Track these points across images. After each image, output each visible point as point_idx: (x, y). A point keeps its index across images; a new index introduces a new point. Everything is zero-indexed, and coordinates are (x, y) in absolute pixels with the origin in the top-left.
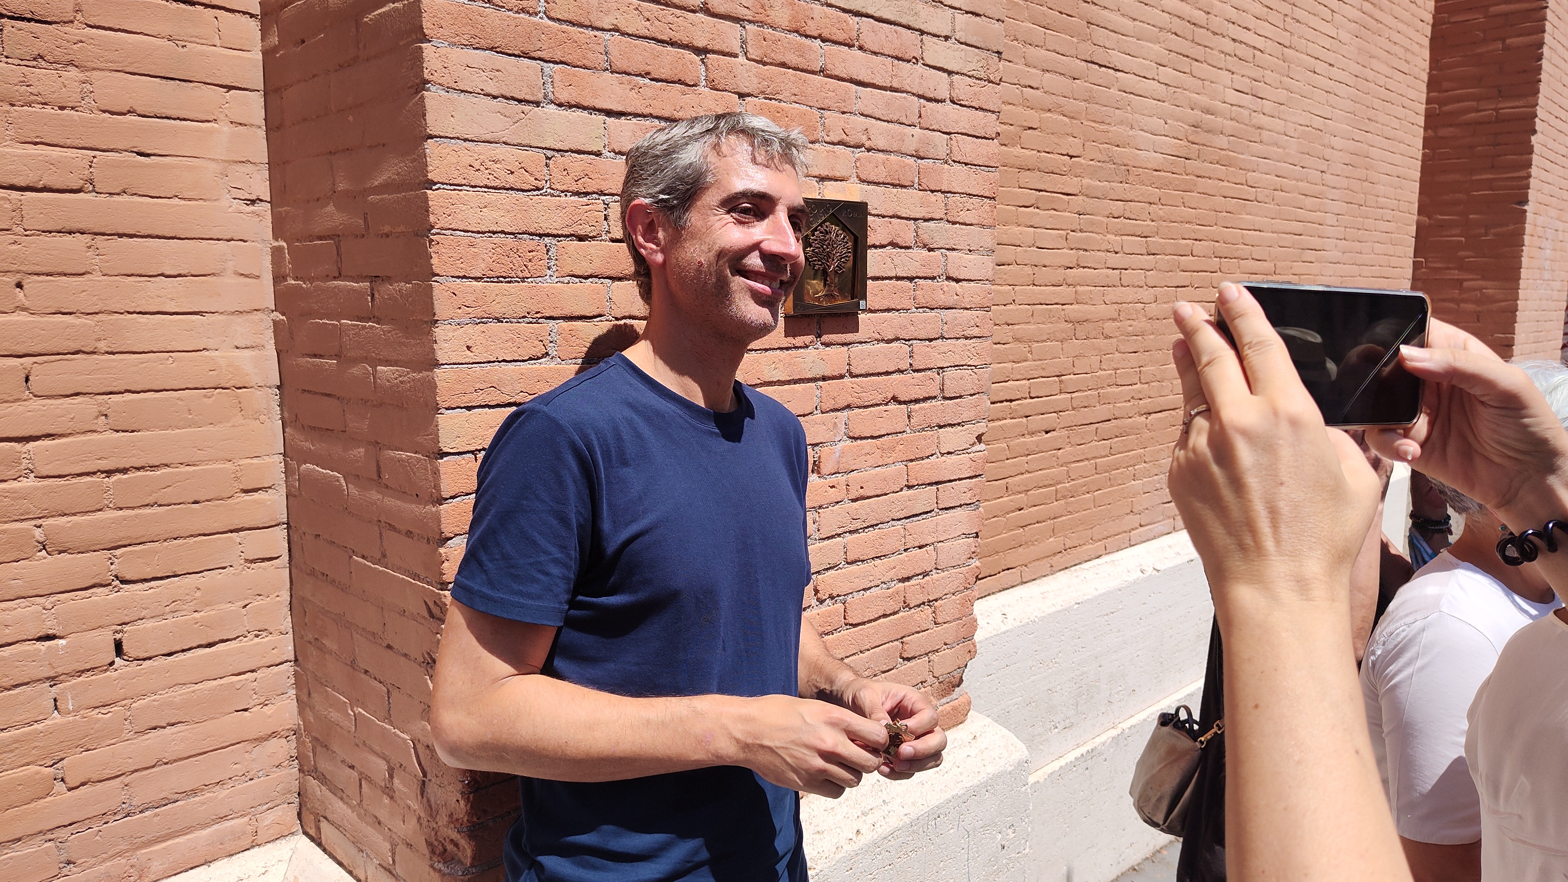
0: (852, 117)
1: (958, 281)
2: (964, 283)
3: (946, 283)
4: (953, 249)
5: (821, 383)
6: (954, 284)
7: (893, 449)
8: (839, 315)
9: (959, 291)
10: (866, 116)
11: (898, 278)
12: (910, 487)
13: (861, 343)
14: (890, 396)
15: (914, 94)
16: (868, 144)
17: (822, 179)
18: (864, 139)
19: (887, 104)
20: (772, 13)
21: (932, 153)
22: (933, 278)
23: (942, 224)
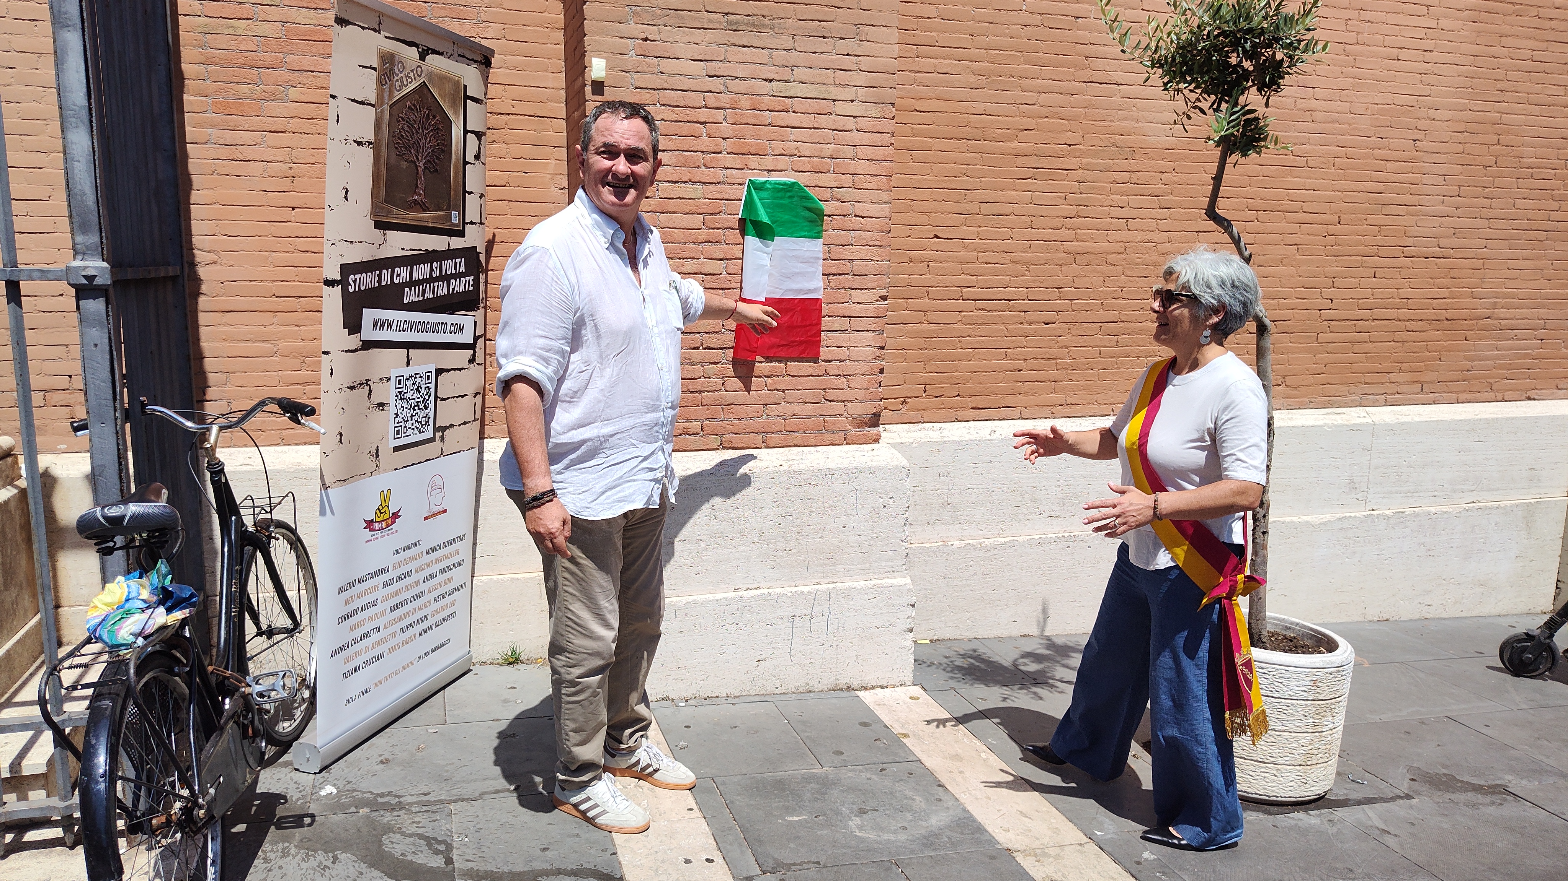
0: (789, 143)
1: (863, 217)
2: (868, 219)
3: (855, 218)
4: (860, 202)
6: (860, 219)
9: (865, 222)
10: (797, 142)
15: (829, 129)
16: (799, 154)
18: (796, 152)
19: (811, 135)
20: (740, 104)
21: (843, 155)
22: (845, 216)
23: (850, 190)
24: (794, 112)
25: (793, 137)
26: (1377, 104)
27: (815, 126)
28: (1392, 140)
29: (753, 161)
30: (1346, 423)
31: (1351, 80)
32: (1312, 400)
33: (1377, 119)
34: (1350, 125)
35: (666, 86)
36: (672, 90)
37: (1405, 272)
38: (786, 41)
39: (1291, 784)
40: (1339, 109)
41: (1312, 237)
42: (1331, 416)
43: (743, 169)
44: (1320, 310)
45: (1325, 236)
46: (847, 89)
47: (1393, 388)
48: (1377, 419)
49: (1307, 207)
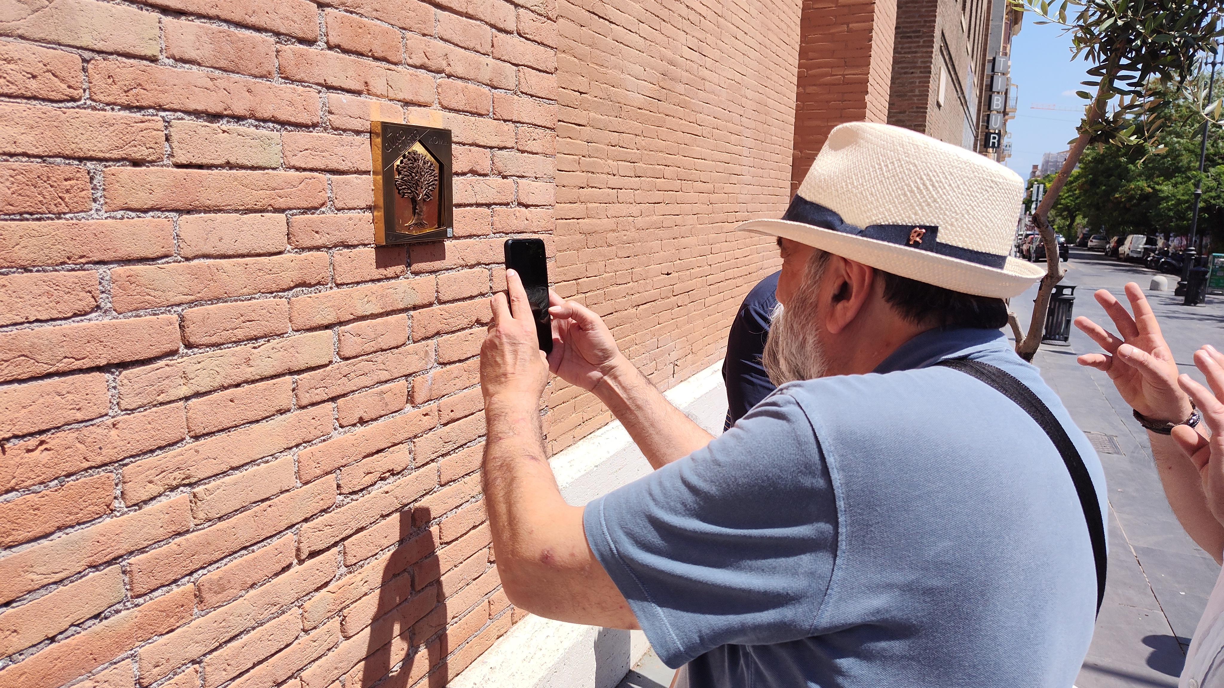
0: (433, 41)
1: (527, 206)
2: (532, 209)
3: (518, 208)
4: (523, 177)
5: (412, 313)
6: (524, 209)
8: (427, 243)
9: (529, 216)
10: (446, 41)
11: (478, 205)
13: (447, 269)
14: (474, 319)
15: (487, 23)
16: (448, 70)
17: (407, 103)
18: (444, 64)
19: (464, 30)
21: (503, 83)
22: (507, 205)
23: (513, 153)
25: (438, 30)
27: (471, 12)
29: (376, 76)
43: (359, 93)
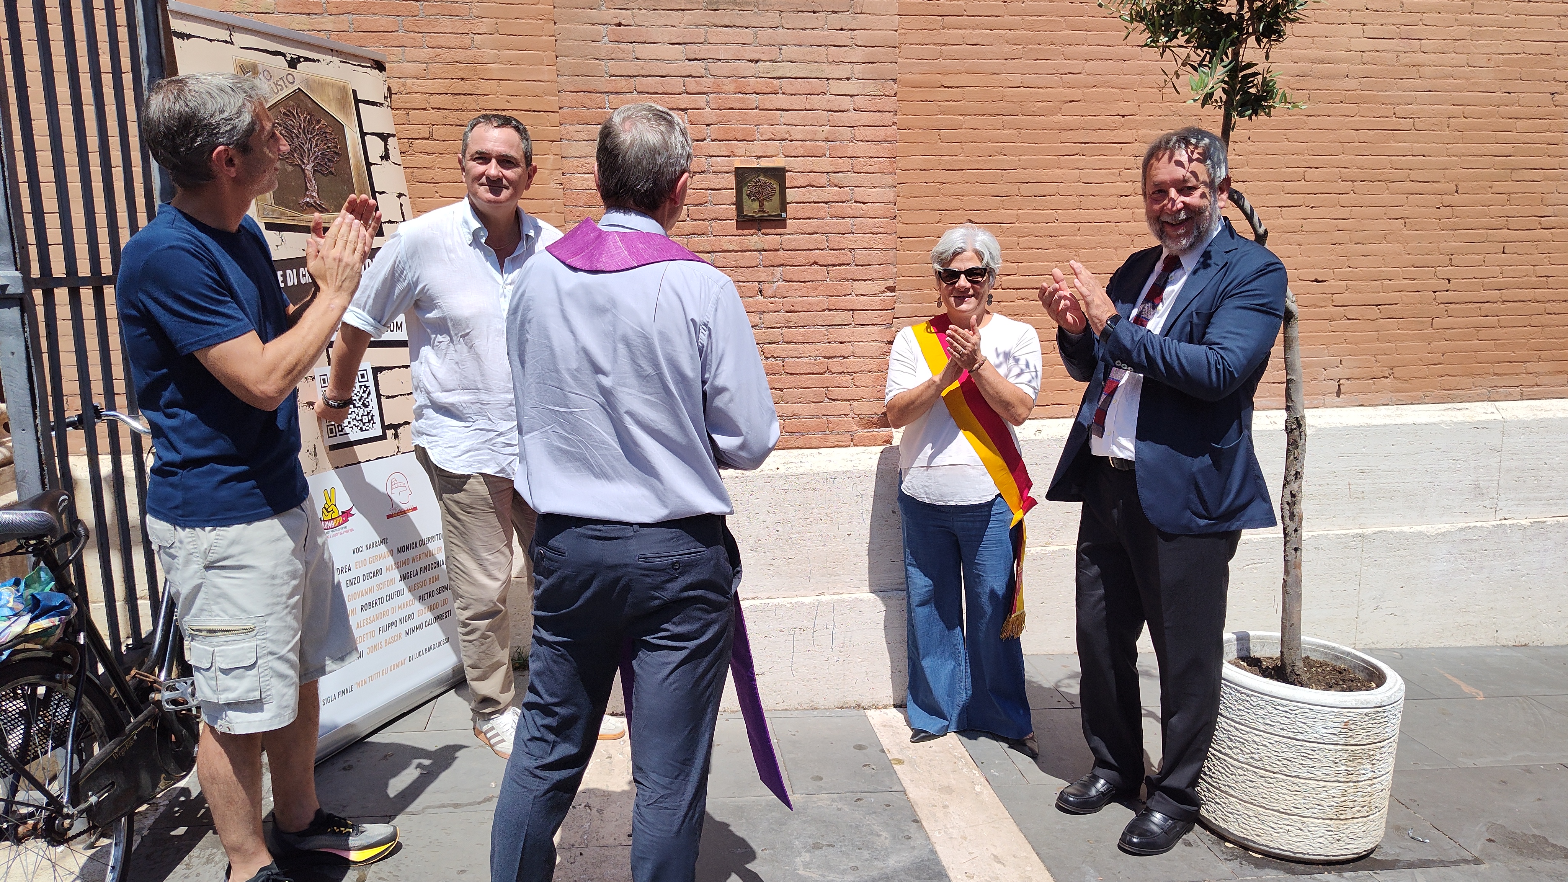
0: (779, 126)
1: (864, 203)
2: (870, 204)
3: (855, 204)
4: (860, 187)
5: (762, 253)
6: (861, 204)
7: (816, 289)
8: (772, 221)
9: (866, 208)
10: (788, 125)
11: (815, 203)
12: (830, 310)
13: (788, 234)
14: (812, 262)
15: (823, 110)
16: (790, 138)
17: (758, 157)
18: (787, 136)
19: (803, 118)
20: (724, 87)
21: (839, 137)
22: (843, 202)
23: (849, 174)
24: (783, 93)
25: (783, 120)
26: (1503, 54)
27: (808, 107)
28: (1523, 95)
29: (739, 148)
30: (1470, 420)
31: (1470, 28)
32: (1428, 394)
33: (1502, 71)
34: (1467, 79)
35: (642, 72)
36: (650, 76)
37: (1542, 246)
38: (772, 18)
39: (1321, 840)
40: (1454, 62)
41: (1423, 209)
42: (1450, 412)
43: (729, 156)
44: (1435, 292)
45: (1439, 208)
46: (841, 67)
47: (1532, 379)
48: (1508, 416)
49: (1414, 175)
